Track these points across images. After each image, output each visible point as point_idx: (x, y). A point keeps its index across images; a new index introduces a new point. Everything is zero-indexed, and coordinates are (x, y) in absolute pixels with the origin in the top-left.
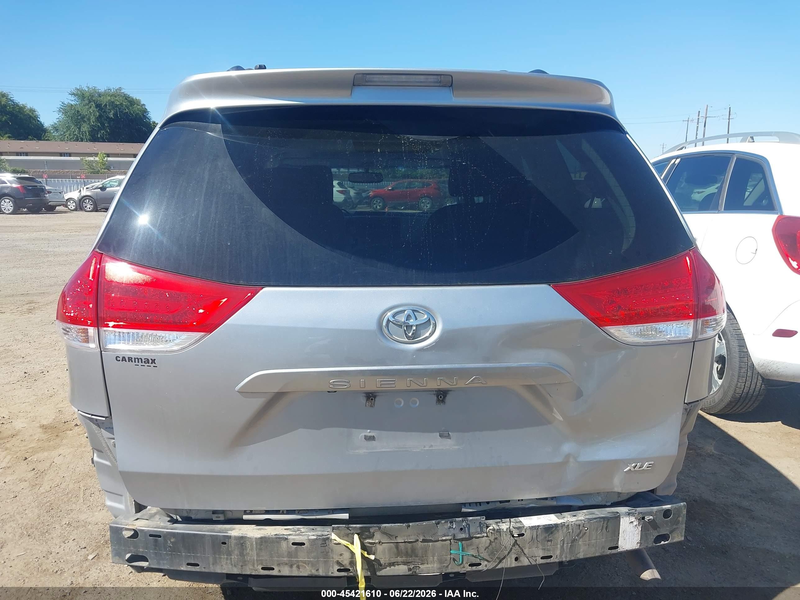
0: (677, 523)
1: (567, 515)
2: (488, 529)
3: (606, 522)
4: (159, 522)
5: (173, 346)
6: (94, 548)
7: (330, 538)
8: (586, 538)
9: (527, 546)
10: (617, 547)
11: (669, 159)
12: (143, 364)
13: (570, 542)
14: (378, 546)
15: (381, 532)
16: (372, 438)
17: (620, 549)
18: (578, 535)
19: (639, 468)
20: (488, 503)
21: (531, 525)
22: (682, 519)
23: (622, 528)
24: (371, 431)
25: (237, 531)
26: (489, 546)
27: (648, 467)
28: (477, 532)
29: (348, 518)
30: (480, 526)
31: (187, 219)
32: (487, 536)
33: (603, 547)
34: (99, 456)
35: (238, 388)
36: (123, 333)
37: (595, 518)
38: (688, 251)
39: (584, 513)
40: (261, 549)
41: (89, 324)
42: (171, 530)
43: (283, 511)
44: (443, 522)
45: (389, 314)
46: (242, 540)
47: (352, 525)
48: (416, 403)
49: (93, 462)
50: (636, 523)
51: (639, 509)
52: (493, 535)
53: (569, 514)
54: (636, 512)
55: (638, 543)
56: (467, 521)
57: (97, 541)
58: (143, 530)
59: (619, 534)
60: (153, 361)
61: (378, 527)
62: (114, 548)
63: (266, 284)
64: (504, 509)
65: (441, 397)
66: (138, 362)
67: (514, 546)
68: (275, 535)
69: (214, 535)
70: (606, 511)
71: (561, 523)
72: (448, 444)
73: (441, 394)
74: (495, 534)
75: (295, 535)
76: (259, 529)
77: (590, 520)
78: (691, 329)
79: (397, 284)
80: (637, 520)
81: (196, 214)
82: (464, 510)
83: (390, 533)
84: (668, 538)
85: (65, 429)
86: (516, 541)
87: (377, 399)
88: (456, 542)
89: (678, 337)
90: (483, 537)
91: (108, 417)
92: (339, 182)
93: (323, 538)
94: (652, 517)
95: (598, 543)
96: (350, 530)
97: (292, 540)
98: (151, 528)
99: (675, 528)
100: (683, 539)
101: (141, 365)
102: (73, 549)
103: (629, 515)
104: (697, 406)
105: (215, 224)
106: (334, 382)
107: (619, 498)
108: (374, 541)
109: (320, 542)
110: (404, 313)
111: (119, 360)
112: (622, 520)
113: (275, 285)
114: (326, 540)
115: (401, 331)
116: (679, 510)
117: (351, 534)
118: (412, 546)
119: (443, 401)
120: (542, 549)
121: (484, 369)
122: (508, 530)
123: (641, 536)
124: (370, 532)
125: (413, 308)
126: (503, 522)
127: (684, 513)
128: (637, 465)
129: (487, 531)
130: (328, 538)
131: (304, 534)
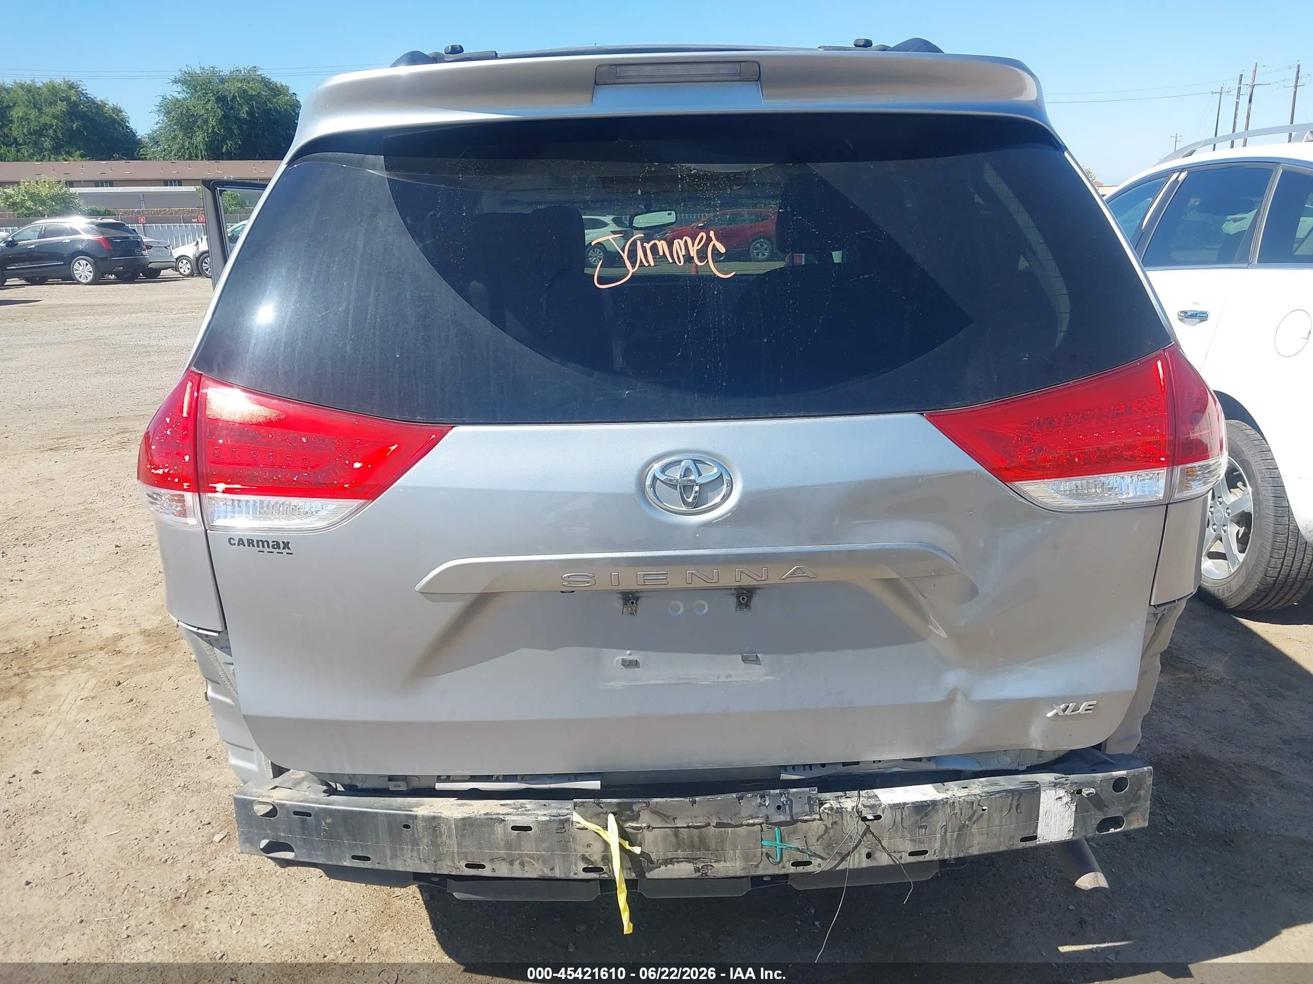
0: (1137, 798)
1: (952, 786)
2: (822, 808)
3: (1017, 797)
4: (308, 793)
5: (315, 521)
6: (223, 824)
7: (571, 820)
8: (984, 823)
9: (886, 835)
10: (1035, 838)
11: (1168, 173)
12: (271, 549)
13: (957, 829)
14: (645, 832)
15: (652, 812)
16: (634, 664)
17: (1040, 841)
18: (970, 819)
19: (1072, 711)
20: (823, 765)
21: (892, 803)
22: (1146, 792)
23: (1044, 807)
24: (632, 651)
25: (426, 807)
26: (824, 834)
27: (1086, 710)
28: (804, 812)
29: (599, 787)
30: (809, 802)
31: (332, 316)
32: (821, 819)
33: (1012, 838)
34: (215, 691)
35: (419, 588)
36: (239, 501)
37: (998, 792)
38: (1161, 351)
39: (980, 782)
40: (463, 836)
41: (185, 487)
42: (326, 805)
43: (498, 777)
44: (749, 795)
45: (656, 466)
46: (434, 822)
47: (604, 800)
48: (704, 609)
49: (207, 699)
50: (1067, 799)
51: (1073, 777)
52: (830, 817)
53: (956, 785)
54: (1067, 782)
55: (1070, 831)
56: (788, 794)
57: (227, 813)
58: (283, 805)
59: (1038, 817)
60: (286, 545)
61: (644, 802)
62: (242, 832)
63: (458, 421)
64: (850, 774)
65: (743, 598)
66: (263, 547)
67: (865, 834)
68: (485, 814)
69: (390, 814)
70: (1018, 780)
71: (942, 800)
72: (756, 673)
73: (744, 593)
74: (834, 816)
75: (516, 815)
76: (460, 805)
77: (990, 794)
78: (1162, 483)
79: (668, 418)
80: (1069, 795)
81: (344, 308)
82: (784, 776)
83: (665, 813)
84: (1121, 823)
85: (177, 637)
86: (868, 826)
87: (640, 603)
88: (771, 828)
89: (1140, 497)
90: (815, 819)
91: (222, 632)
92: (614, 218)
93: (560, 820)
94: (1093, 790)
95: (1002, 830)
96: (601, 808)
97: (511, 822)
98: (296, 801)
99: (1133, 807)
100: (1146, 824)
101: (268, 552)
102: (191, 826)
103: (1054, 786)
104: (1175, 608)
105: (375, 323)
106: (569, 577)
107: (1041, 759)
108: (640, 825)
109: (555, 826)
110: (680, 464)
111: (234, 544)
112: (1043, 794)
113: (471, 422)
114: (564, 823)
115: (677, 493)
116: (1139, 779)
117: (603, 813)
118: (701, 833)
119: (747, 605)
120: (911, 840)
121: (813, 554)
122: (855, 810)
123: (1075, 821)
124: (633, 811)
125: (694, 456)
126: (848, 796)
127: (1149, 783)
128: (1068, 706)
129: (821, 811)
130: (568, 820)
131: (530, 812)
